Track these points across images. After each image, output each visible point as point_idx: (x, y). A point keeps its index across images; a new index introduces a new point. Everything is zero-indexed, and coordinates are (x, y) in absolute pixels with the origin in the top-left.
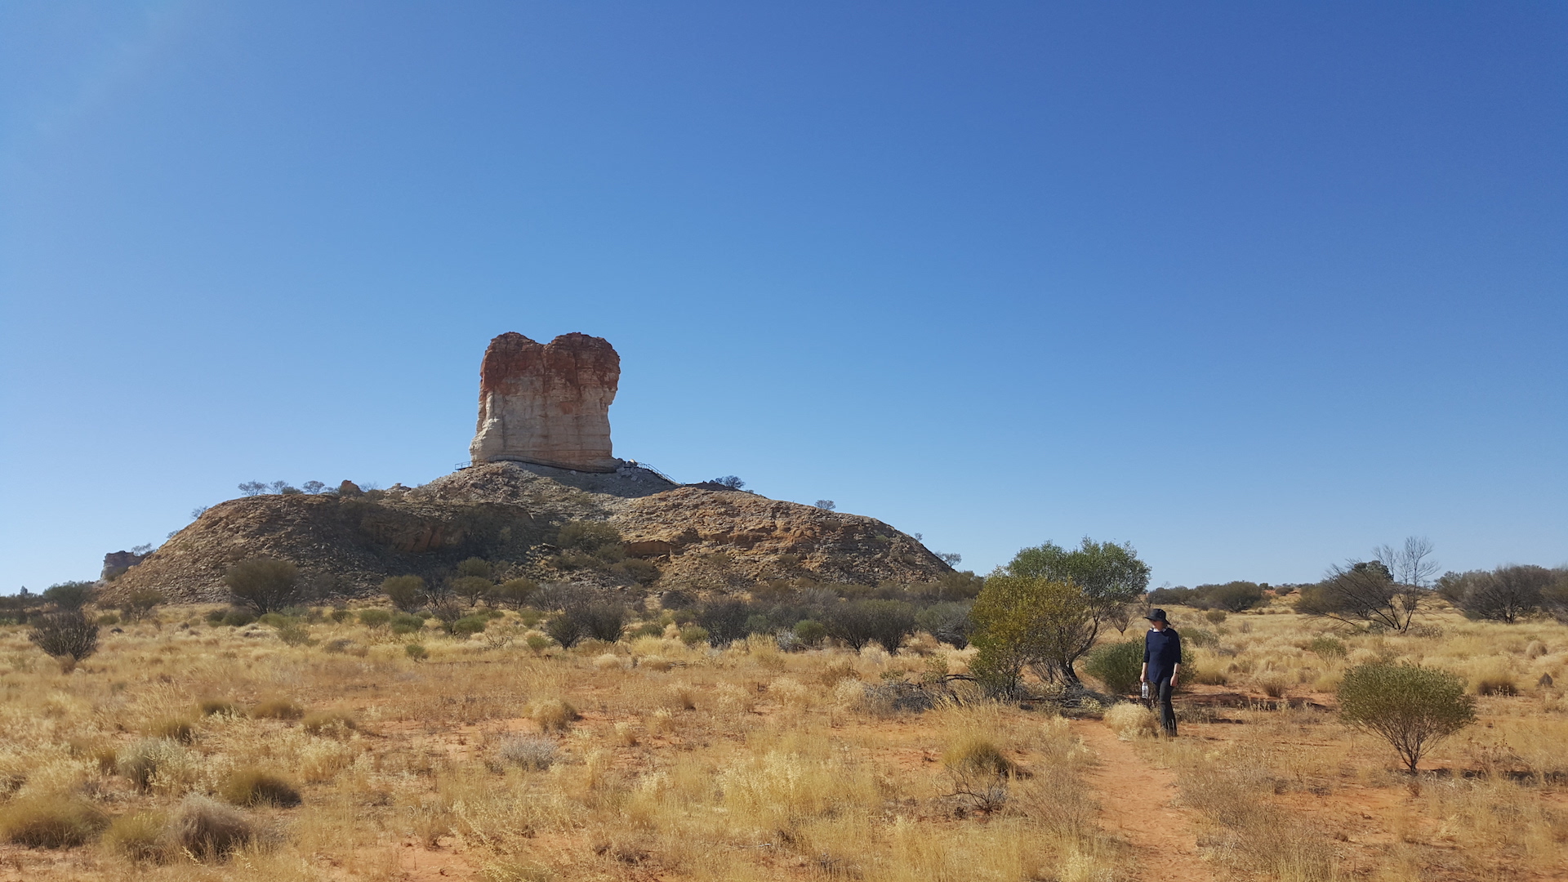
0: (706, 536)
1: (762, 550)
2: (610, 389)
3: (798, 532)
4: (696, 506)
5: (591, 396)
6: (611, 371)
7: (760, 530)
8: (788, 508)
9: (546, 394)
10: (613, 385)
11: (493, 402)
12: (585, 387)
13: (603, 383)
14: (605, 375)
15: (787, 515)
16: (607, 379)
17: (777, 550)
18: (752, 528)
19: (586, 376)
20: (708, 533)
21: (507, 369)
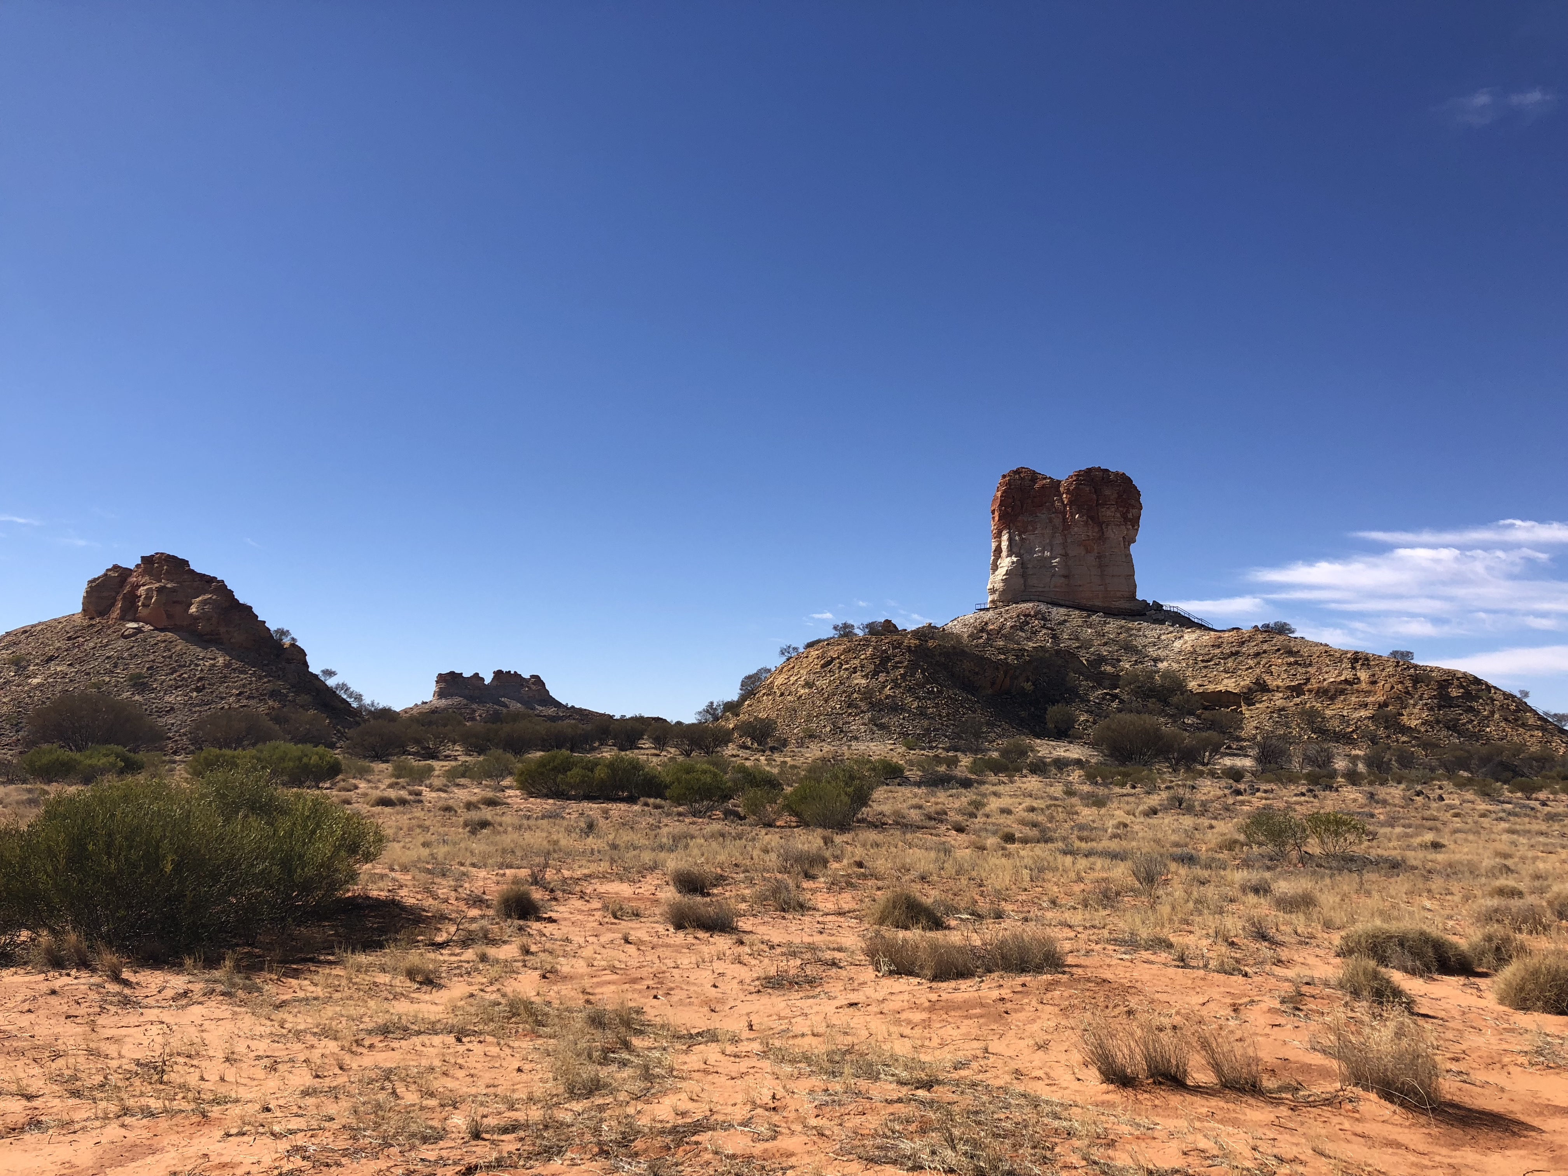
0: (1278, 687)
1: (1349, 705)
2: (1133, 526)
3: (1387, 686)
4: (1257, 655)
5: (1114, 534)
6: (1133, 507)
7: (1341, 682)
8: (1367, 659)
9: (1066, 532)
10: (1135, 522)
11: (1010, 540)
12: (1107, 525)
13: (1126, 519)
14: (1128, 512)
15: (1369, 666)
16: (1130, 516)
17: (1366, 705)
18: (1332, 680)
19: (1109, 513)
20: (1281, 684)
21: (1022, 507)
